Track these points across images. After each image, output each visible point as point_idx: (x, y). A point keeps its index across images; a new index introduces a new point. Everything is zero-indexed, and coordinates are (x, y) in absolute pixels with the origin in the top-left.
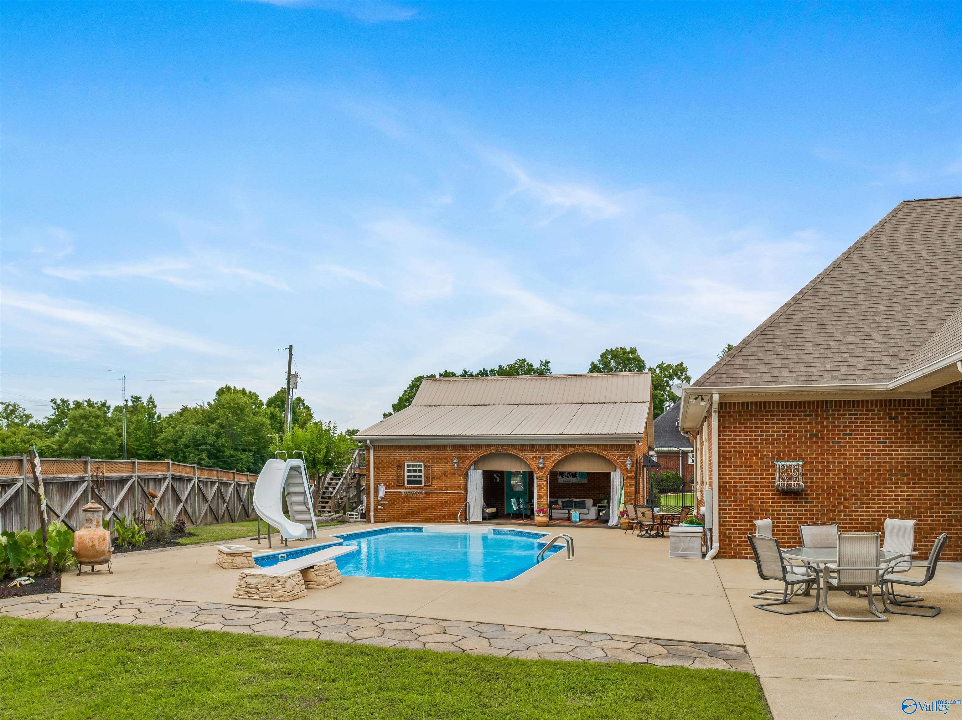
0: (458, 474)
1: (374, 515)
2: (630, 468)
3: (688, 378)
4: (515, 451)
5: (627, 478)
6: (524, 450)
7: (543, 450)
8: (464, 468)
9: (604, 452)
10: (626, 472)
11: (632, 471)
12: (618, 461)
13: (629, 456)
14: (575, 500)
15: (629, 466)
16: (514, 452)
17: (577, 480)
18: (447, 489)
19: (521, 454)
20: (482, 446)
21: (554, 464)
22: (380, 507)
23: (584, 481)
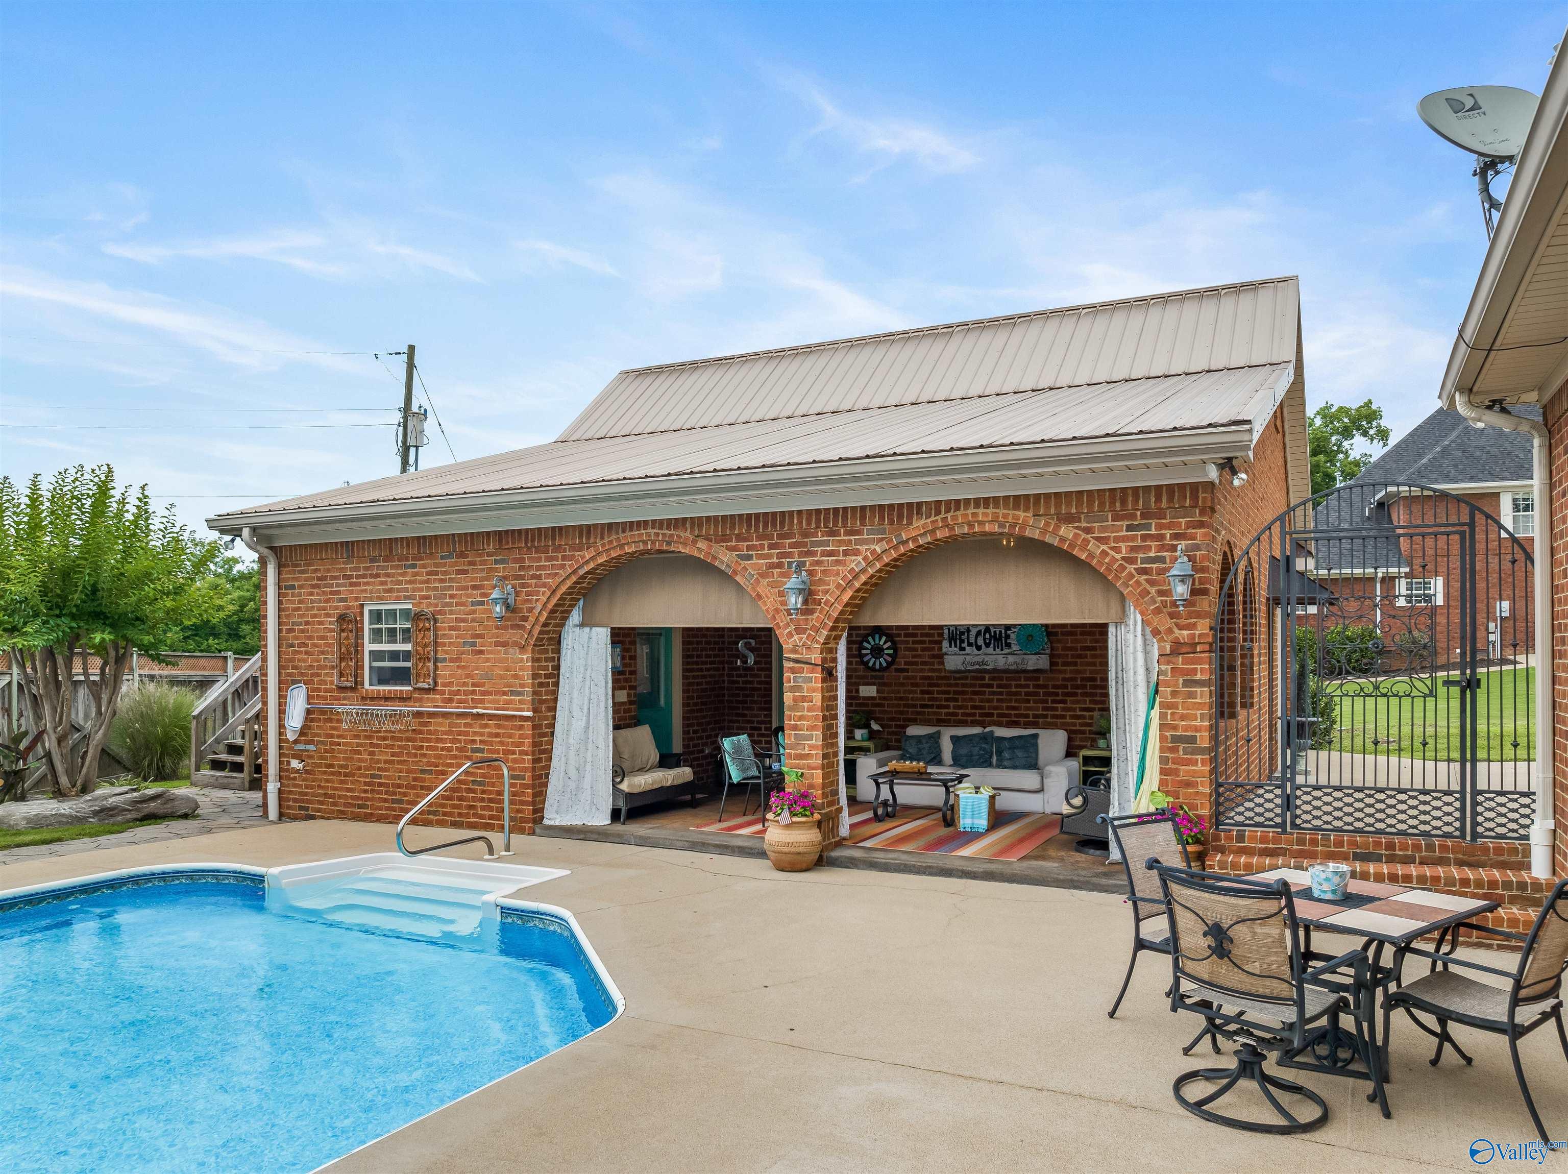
0: (515, 644)
1: (280, 791)
2: (1188, 603)
3: (1383, 431)
4: (702, 544)
5: (1175, 652)
6: (739, 538)
7: (806, 535)
8: (532, 619)
9: (1068, 531)
10: (1170, 623)
11: (1199, 615)
12: (1131, 568)
13: (1182, 545)
14: (1001, 732)
15: (1181, 590)
16: (701, 549)
17: (1011, 659)
18: (482, 702)
19: (724, 558)
20: (587, 530)
21: (849, 593)
22: (295, 764)
23: (1037, 662)
